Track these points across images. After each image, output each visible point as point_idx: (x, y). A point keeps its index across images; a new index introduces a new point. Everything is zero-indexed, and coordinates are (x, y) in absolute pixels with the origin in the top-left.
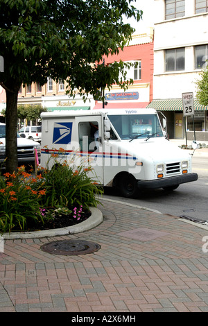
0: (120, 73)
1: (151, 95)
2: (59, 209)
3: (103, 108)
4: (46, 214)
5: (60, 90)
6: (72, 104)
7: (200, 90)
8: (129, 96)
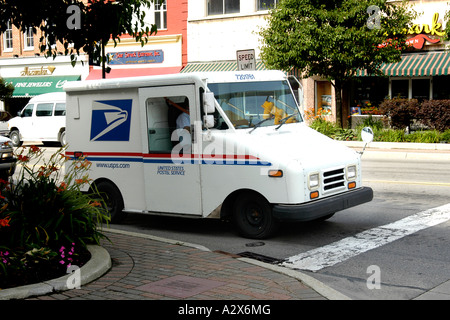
0: (134, 15)
1: (184, 55)
2: (35, 250)
3: (104, 77)
4: (10, 261)
5: (26, 48)
6: (49, 72)
7: (266, 45)
8: (146, 57)
